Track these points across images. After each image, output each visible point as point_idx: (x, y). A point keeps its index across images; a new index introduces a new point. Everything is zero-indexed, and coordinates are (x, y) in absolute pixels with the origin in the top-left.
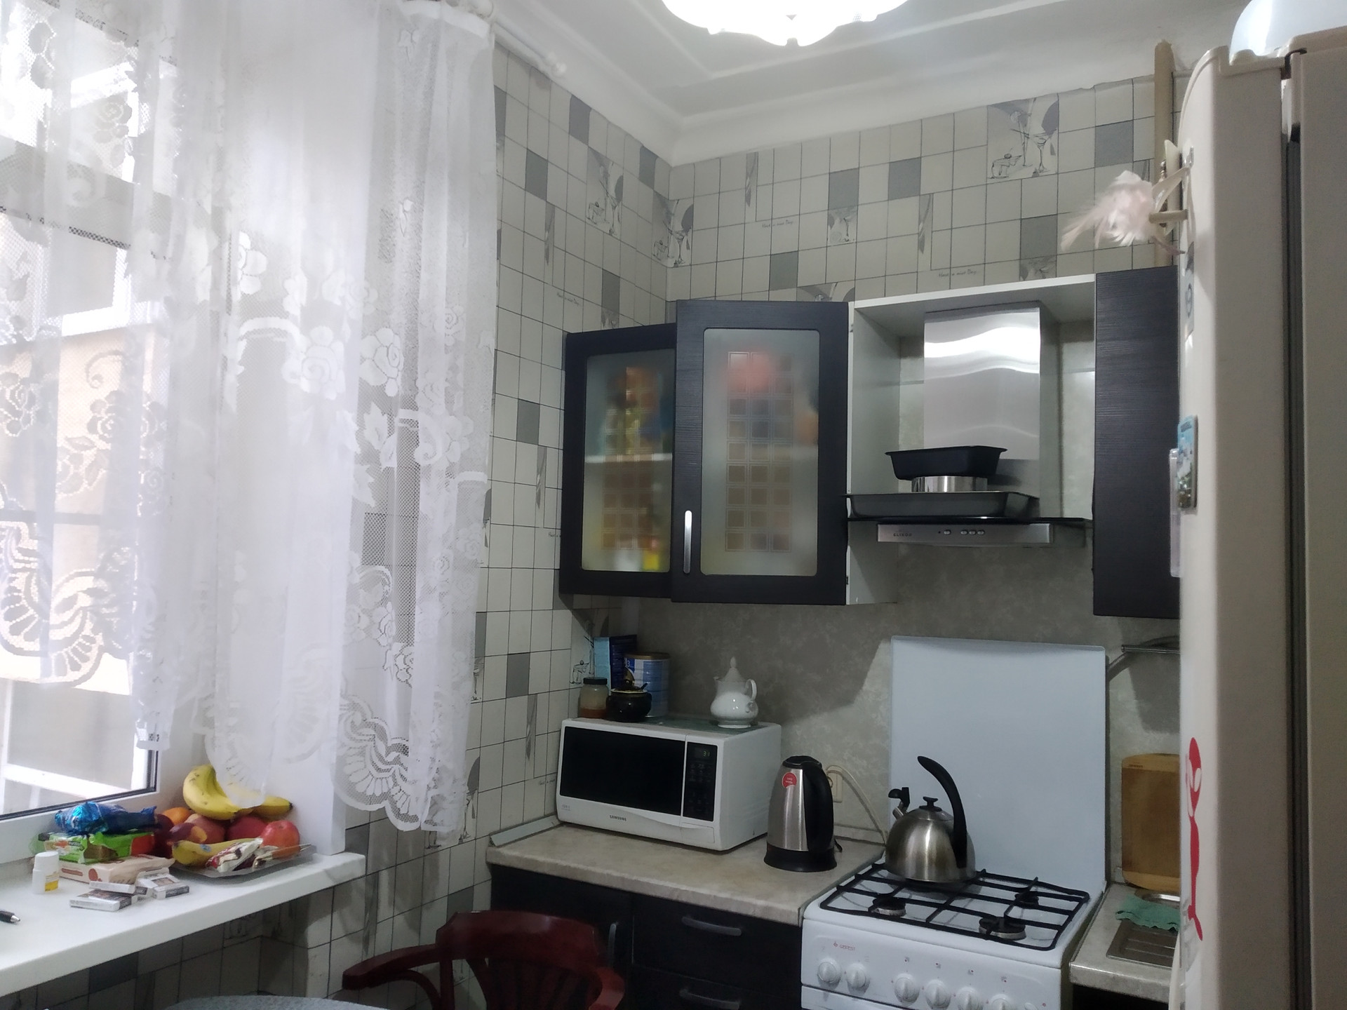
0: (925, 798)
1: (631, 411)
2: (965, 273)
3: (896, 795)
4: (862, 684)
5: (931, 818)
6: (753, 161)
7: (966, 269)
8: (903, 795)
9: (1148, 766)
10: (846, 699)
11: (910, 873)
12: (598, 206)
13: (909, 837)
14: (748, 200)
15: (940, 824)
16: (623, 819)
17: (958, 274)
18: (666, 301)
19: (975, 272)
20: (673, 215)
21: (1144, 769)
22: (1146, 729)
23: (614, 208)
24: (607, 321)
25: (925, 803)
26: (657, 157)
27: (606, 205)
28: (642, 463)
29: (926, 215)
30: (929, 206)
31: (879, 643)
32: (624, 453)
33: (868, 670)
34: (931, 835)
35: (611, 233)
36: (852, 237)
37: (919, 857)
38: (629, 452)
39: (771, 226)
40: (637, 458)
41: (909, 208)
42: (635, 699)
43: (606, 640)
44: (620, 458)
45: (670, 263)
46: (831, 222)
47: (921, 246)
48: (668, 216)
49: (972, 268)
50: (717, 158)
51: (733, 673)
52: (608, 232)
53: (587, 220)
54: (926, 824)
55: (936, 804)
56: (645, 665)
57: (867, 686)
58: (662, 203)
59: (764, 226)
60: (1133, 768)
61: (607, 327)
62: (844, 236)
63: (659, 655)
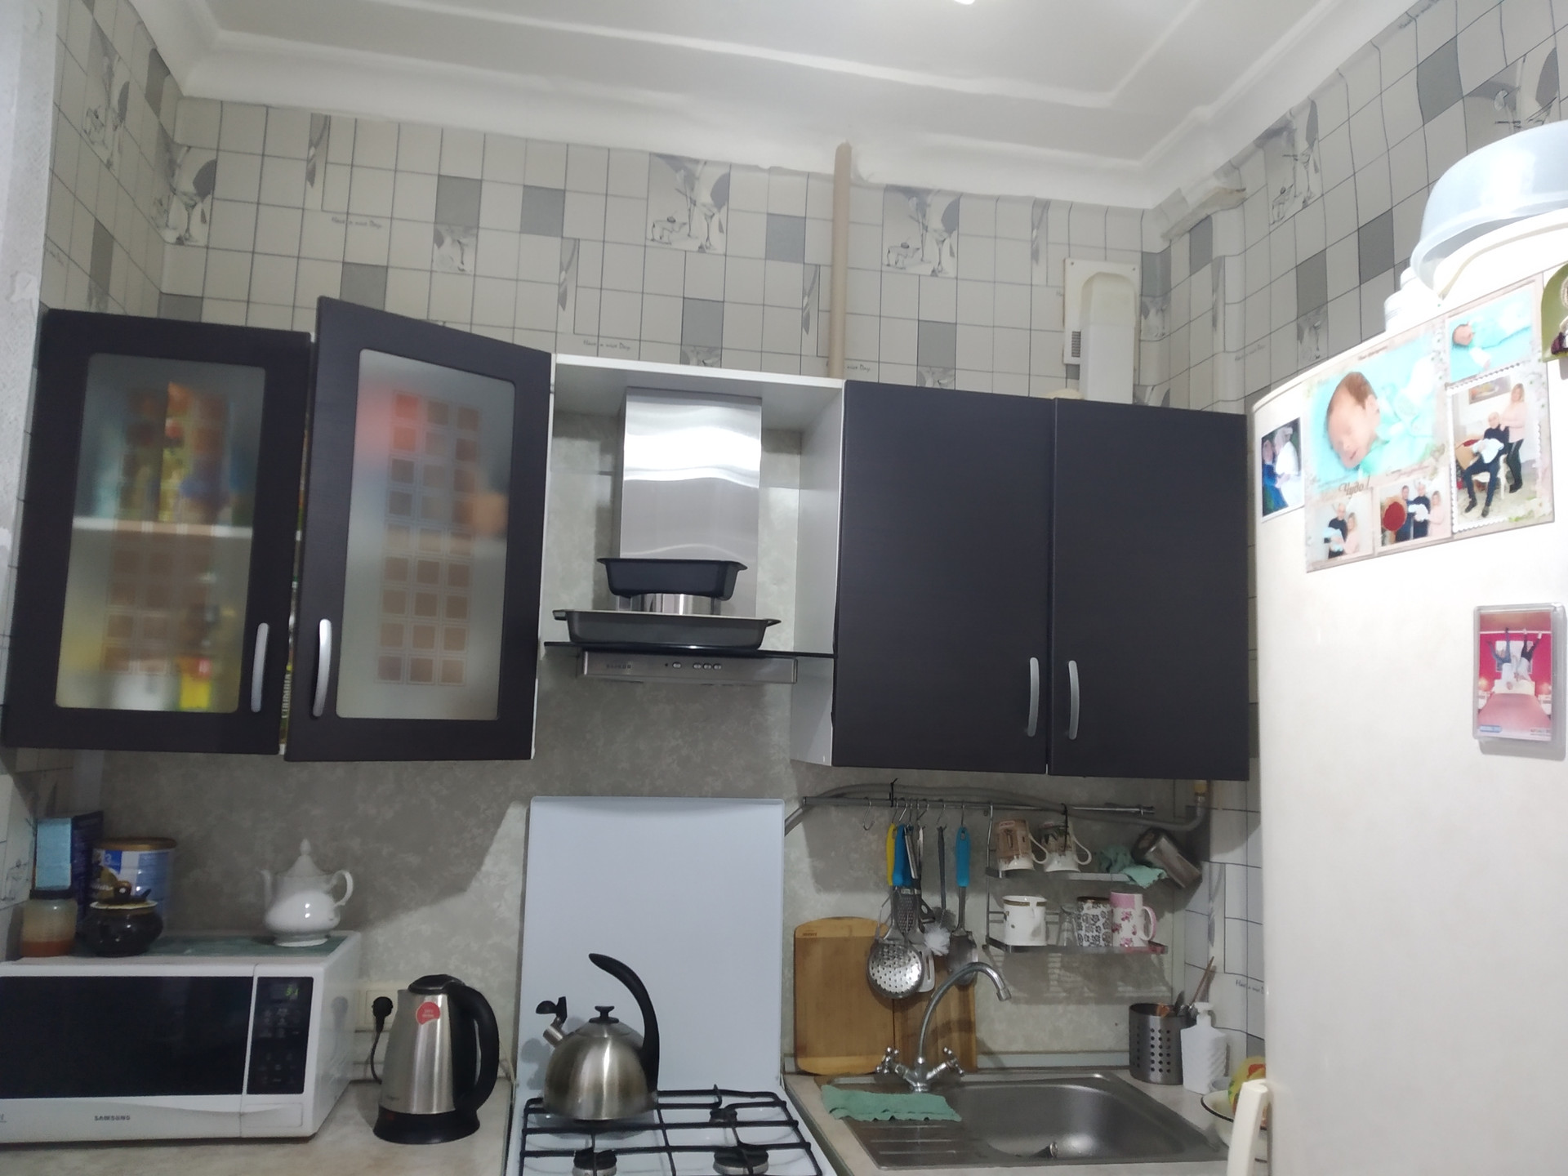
0: (597, 1008)
1: (172, 453)
2: (616, 346)
3: (548, 1009)
4: (480, 864)
5: (609, 1034)
6: (321, 128)
7: (617, 342)
8: (558, 1009)
9: (821, 934)
10: (458, 886)
11: (585, 1112)
12: (97, 117)
13: (582, 1063)
14: (311, 177)
15: (622, 1038)
16: (123, 1118)
17: (607, 346)
18: (161, 293)
19: (629, 348)
20: (180, 166)
21: (818, 936)
22: (818, 891)
23: (116, 128)
24: (94, 301)
25: (598, 1014)
26: (169, 73)
27: (106, 117)
28: (190, 540)
29: (569, 264)
30: (573, 254)
31: (507, 807)
32: (154, 517)
33: (491, 845)
34: (610, 1053)
35: (109, 165)
36: (469, 267)
37: (597, 1087)
38: (165, 516)
39: (347, 223)
40: (182, 529)
41: (547, 249)
42: (137, 917)
43: (64, 824)
44: (147, 527)
45: (170, 236)
46: (439, 240)
47: (562, 301)
48: (170, 167)
49: (625, 343)
50: (264, 105)
51: (305, 863)
52: (105, 161)
53: (83, 134)
54: (601, 1043)
55: (611, 1014)
56: (141, 859)
57: (488, 864)
58: (167, 143)
59: (336, 221)
60: (807, 937)
61: (93, 310)
62: (458, 263)
63: (162, 842)
